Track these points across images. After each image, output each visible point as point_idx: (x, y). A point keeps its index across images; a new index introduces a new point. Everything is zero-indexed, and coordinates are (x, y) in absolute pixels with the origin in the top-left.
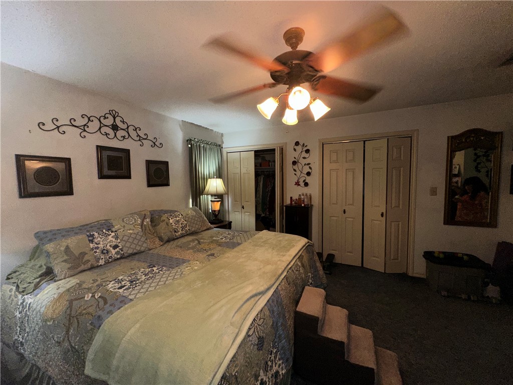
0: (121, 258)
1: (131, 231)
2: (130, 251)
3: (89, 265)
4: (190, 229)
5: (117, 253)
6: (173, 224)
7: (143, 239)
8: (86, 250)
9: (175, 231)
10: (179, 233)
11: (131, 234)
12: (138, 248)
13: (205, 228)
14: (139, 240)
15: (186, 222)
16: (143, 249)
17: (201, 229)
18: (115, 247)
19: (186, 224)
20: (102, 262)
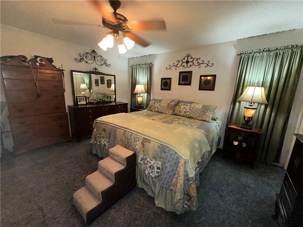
0: (157, 112)
1: (164, 105)
2: (160, 111)
3: (150, 110)
4: (189, 114)
5: (157, 110)
6: (182, 108)
7: (166, 109)
8: (152, 105)
9: (180, 112)
10: (182, 114)
11: (163, 105)
12: (162, 111)
13: (201, 119)
14: (164, 109)
15: (189, 110)
16: (164, 112)
17: (198, 118)
18: (157, 108)
19: (189, 111)
20: (153, 110)
